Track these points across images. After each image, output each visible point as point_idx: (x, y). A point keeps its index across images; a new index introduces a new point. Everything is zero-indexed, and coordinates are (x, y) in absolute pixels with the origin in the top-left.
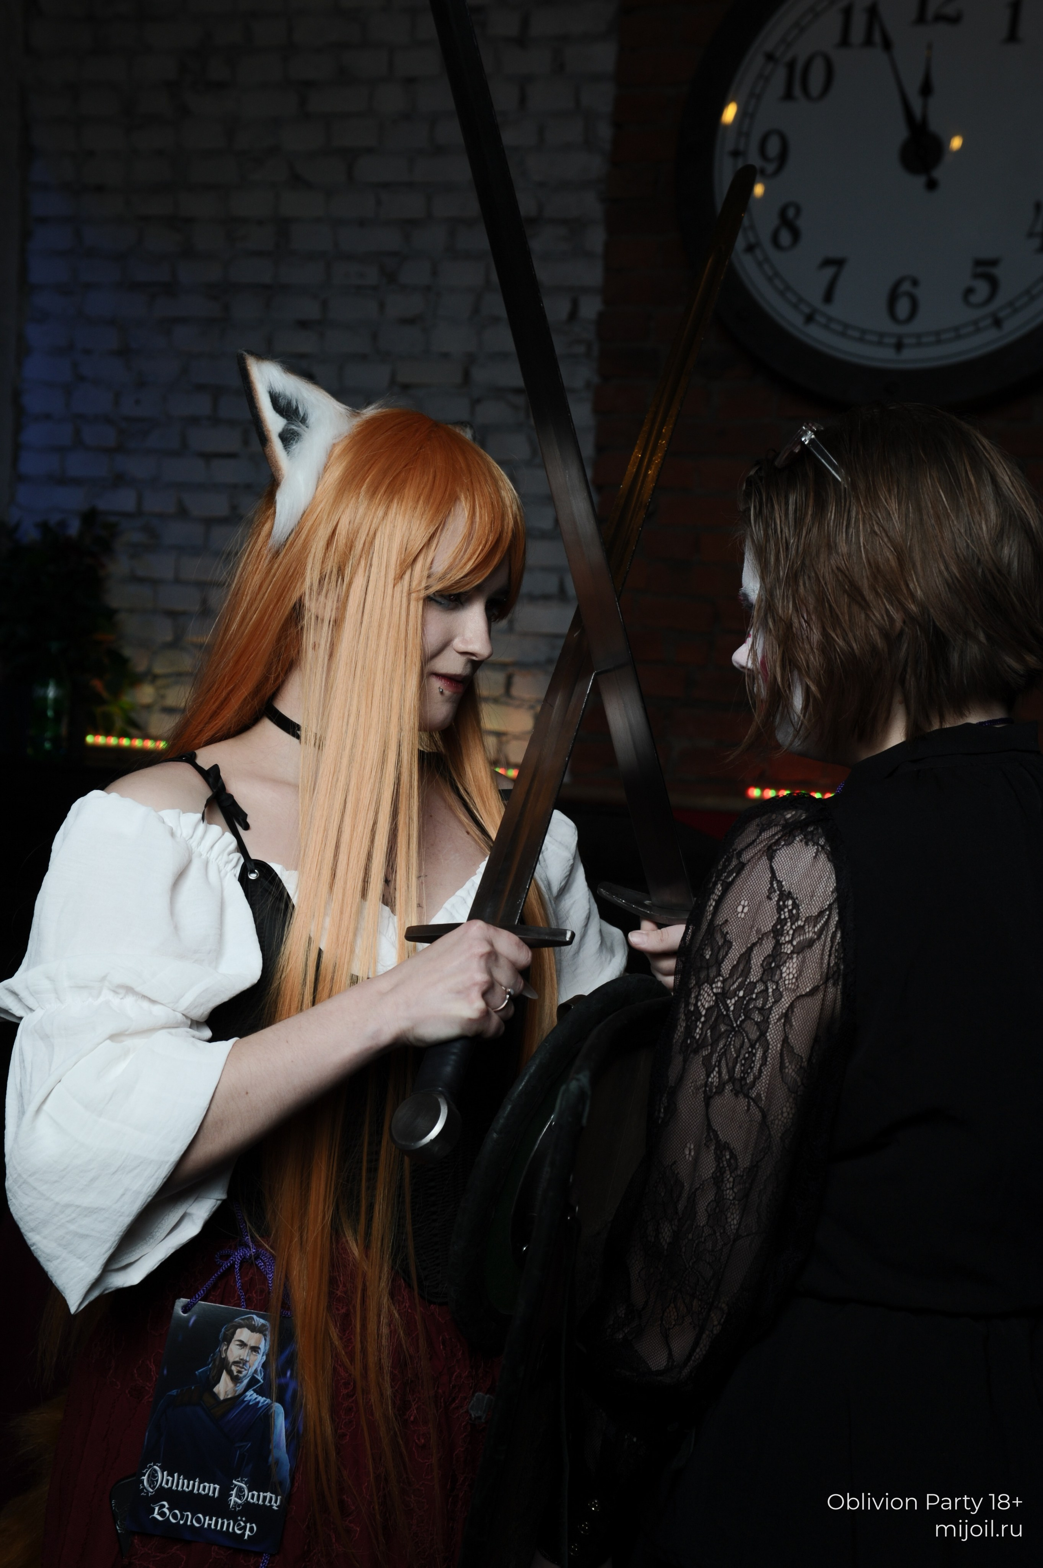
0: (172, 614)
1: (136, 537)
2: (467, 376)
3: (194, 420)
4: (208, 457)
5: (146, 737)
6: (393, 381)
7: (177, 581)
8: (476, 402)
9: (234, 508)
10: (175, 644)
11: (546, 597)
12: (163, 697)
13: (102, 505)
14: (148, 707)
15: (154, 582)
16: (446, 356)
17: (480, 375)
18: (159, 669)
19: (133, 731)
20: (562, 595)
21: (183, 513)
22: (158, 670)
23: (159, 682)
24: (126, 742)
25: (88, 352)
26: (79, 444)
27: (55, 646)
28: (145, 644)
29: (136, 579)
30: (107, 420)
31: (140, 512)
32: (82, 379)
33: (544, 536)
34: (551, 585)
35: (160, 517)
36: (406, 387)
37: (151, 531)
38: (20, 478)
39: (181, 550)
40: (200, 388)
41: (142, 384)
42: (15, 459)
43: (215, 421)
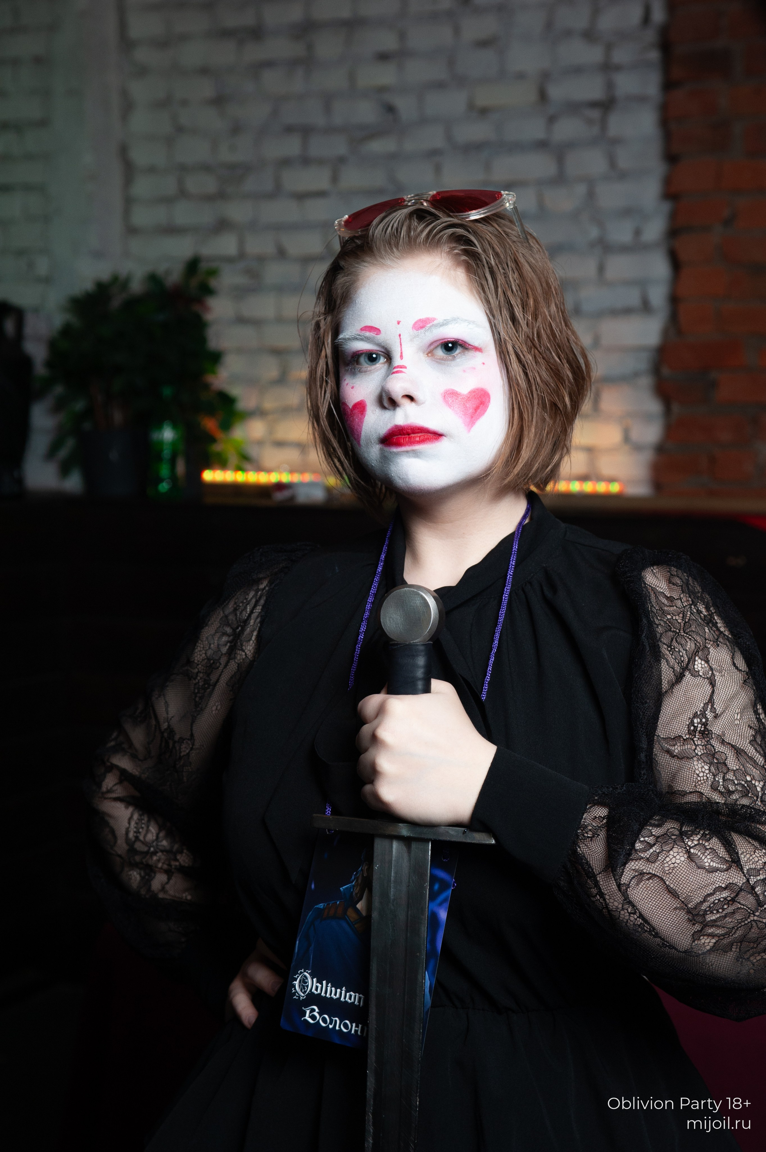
0: (277, 352)
1: (241, 280)
2: (543, 96)
3: (286, 162)
4: (301, 197)
5: (260, 469)
6: (471, 106)
7: (280, 320)
8: (552, 120)
10: (282, 380)
11: (627, 311)
12: (271, 431)
13: (205, 251)
14: (260, 443)
15: (256, 323)
16: (521, 76)
17: (556, 92)
18: (268, 404)
19: (248, 466)
20: (646, 307)
21: (282, 254)
23: (269, 417)
24: (240, 477)
25: (184, 103)
26: (183, 194)
27: (167, 391)
28: (252, 382)
29: (241, 320)
30: (206, 168)
31: (242, 255)
32: (180, 129)
33: (624, 249)
34: (633, 297)
35: (261, 259)
36: (484, 112)
37: (254, 274)
38: (131, 231)
39: (281, 289)
40: (289, 129)
41: (236, 129)
42: (127, 212)
43: (306, 161)
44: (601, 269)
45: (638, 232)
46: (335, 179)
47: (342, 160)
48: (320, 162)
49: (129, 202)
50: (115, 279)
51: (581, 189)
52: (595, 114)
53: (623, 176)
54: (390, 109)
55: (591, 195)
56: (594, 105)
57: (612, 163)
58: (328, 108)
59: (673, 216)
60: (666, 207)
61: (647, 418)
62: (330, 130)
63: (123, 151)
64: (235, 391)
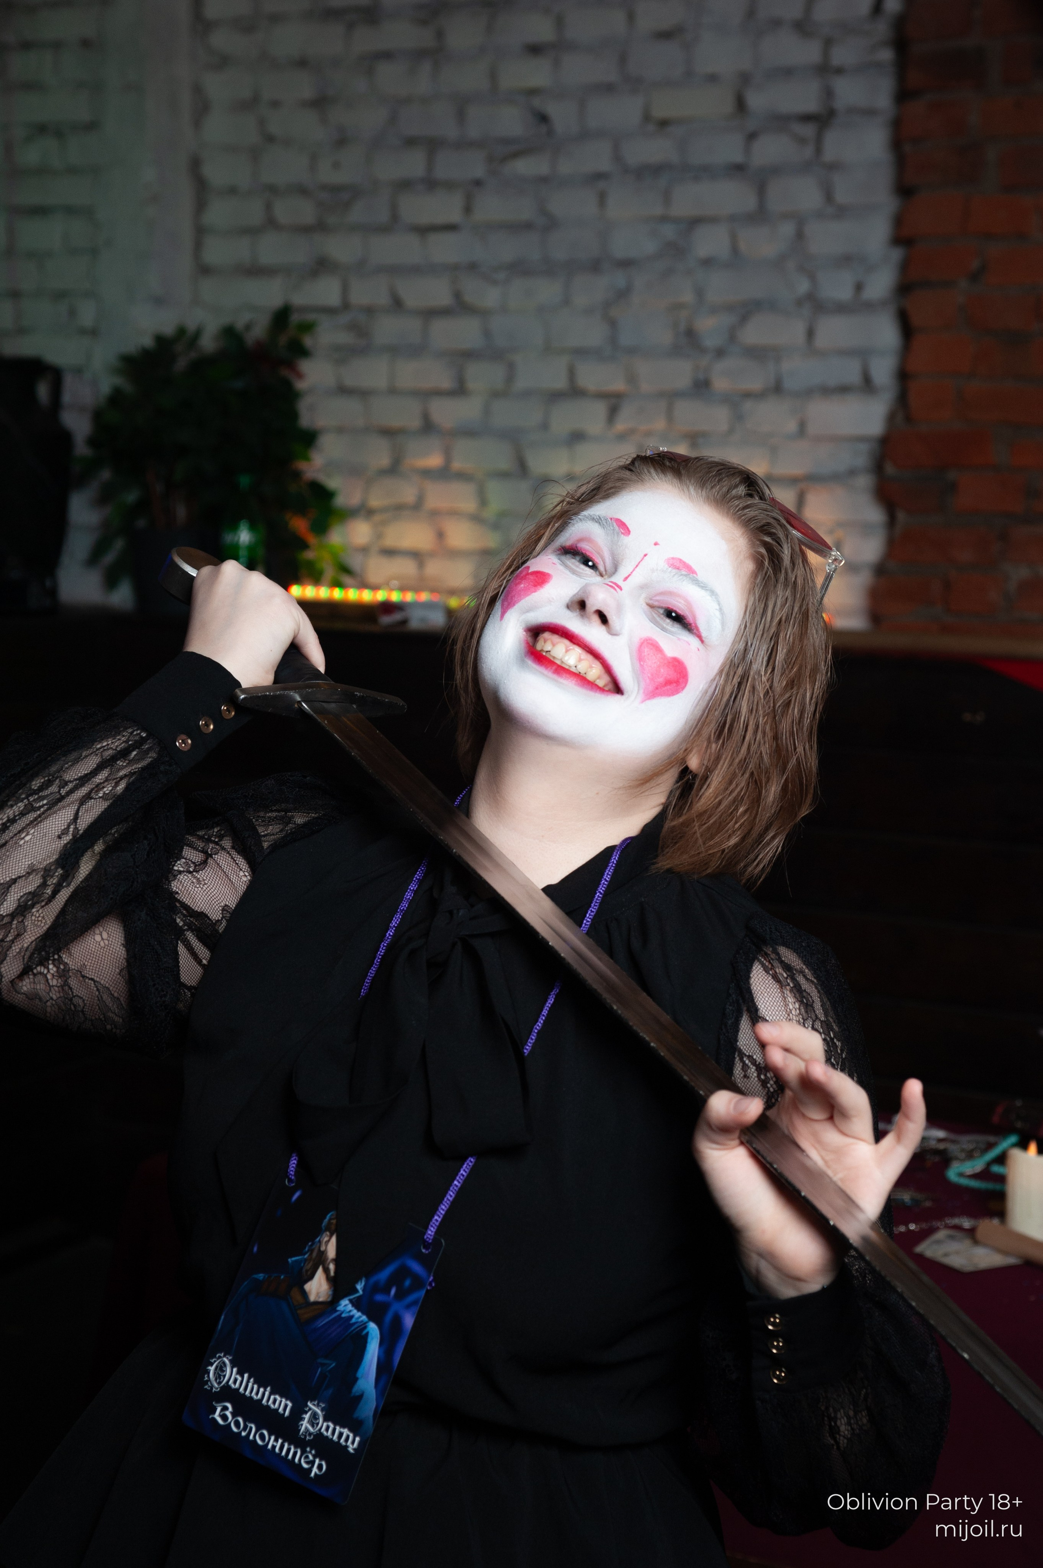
0: (388, 433)
1: (344, 338)
2: (741, 105)
3: (404, 185)
4: (424, 230)
5: (363, 585)
6: (647, 117)
7: (393, 391)
8: (752, 137)
9: (458, 295)
10: (394, 470)
11: (843, 390)
12: (379, 536)
13: (298, 299)
14: (364, 550)
15: (363, 394)
16: (712, 78)
17: (756, 101)
19: (347, 579)
20: (867, 385)
21: (397, 304)
22: (375, 502)
23: (377, 518)
24: (338, 594)
25: (275, 104)
26: (271, 223)
27: (245, 481)
28: (356, 471)
29: (343, 390)
30: (302, 191)
31: (346, 306)
32: (270, 139)
33: (841, 308)
34: (851, 373)
35: (370, 311)
36: (664, 124)
37: (359, 330)
38: (204, 270)
39: (395, 351)
40: (411, 142)
41: (342, 141)
42: (198, 246)
43: (431, 184)
44: (810, 334)
45: (859, 287)
46: (468, 209)
47: (478, 183)
48: (450, 185)
49: (200, 232)
50: (181, 331)
51: (787, 229)
52: (808, 130)
53: (841, 212)
54: (543, 118)
55: (800, 235)
56: (806, 118)
57: (829, 197)
58: (461, 116)
59: (905, 267)
60: (897, 254)
61: (865, 529)
62: (462, 144)
63: (195, 164)
64: (332, 483)
